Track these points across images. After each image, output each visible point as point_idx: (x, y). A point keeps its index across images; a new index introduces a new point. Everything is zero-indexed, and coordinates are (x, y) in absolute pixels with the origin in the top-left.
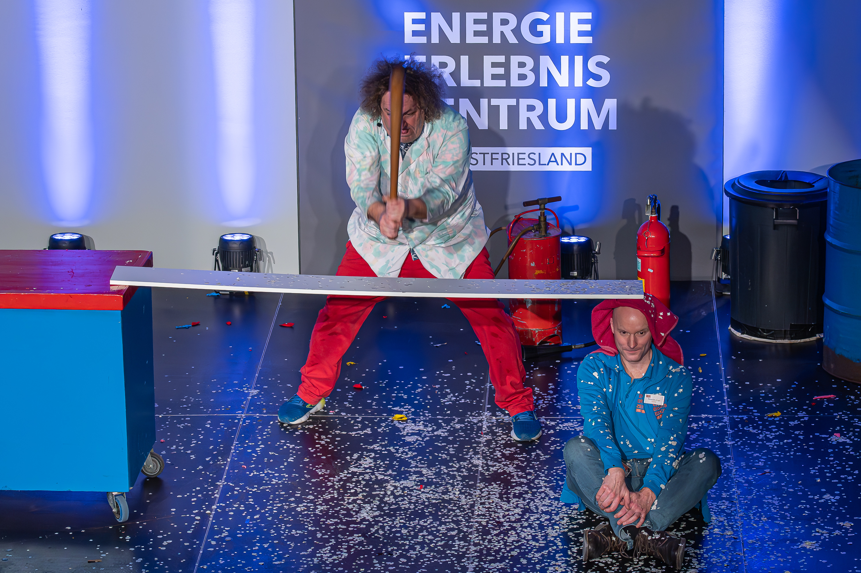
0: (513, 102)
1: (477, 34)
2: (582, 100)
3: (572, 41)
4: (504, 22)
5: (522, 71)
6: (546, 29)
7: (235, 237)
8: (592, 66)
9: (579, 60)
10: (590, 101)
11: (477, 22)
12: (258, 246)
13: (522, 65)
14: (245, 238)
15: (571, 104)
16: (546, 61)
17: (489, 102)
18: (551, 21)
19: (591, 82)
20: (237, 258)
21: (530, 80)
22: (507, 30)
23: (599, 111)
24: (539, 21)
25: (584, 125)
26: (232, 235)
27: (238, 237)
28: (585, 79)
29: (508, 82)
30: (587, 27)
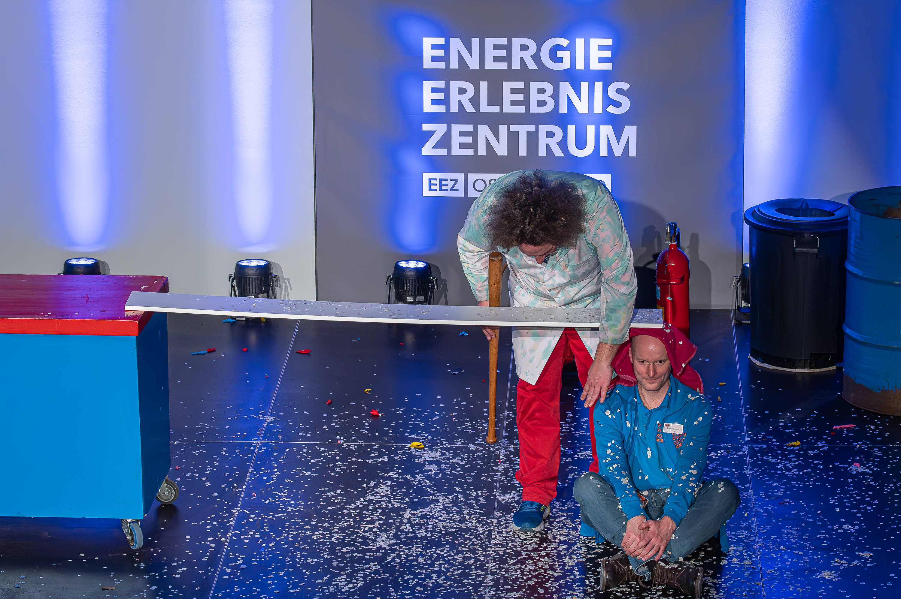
0: (532, 128)
1: (496, 59)
2: (602, 127)
3: (592, 68)
4: (524, 48)
5: (542, 97)
6: (565, 55)
7: (251, 263)
8: (612, 93)
9: (599, 86)
10: (610, 127)
11: (496, 47)
12: (274, 273)
13: (541, 91)
14: (262, 263)
15: (591, 130)
16: (566, 88)
17: (508, 128)
18: (571, 48)
19: (611, 109)
20: (253, 284)
21: (550, 106)
22: (527, 56)
23: (618, 139)
24: (559, 47)
25: (604, 152)
26: (248, 261)
27: (254, 263)
28: (605, 106)
29: (528, 108)
30: (608, 54)
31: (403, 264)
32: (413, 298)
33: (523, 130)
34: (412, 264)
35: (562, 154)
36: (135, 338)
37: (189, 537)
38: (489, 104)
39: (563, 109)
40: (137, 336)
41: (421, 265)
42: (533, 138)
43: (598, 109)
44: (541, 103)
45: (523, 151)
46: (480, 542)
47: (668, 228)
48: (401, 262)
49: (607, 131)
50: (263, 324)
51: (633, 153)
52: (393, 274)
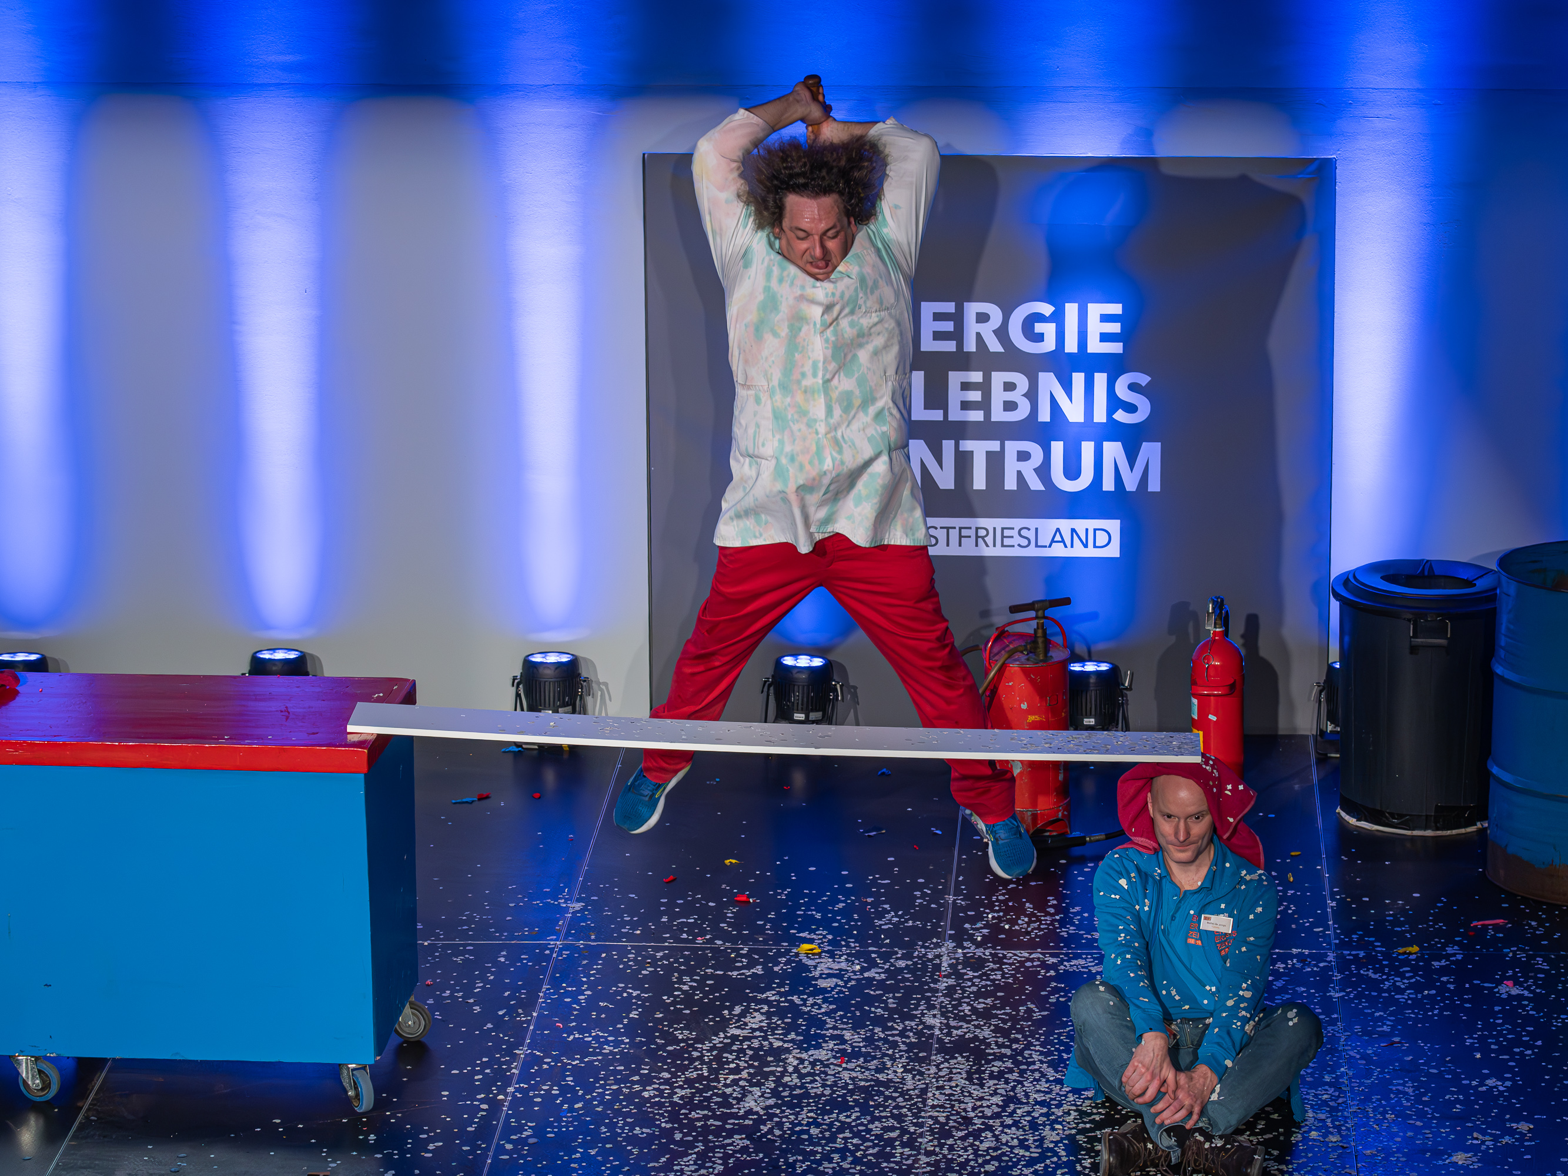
0: (994, 446)
1: (938, 336)
2: (1105, 444)
3: (1091, 349)
4: (983, 318)
5: (1010, 396)
6: (1048, 330)
7: (547, 658)
8: (1122, 390)
9: (1101, 380)
10: (1118, 445)
11: (938, 317)
12: (584, 673)
13: (1009, 387)
14: (565, 659)
15: (1088, 449)
16: (1048, 382)
17: (957, 446)
18: (1058, 318)
19: (1120, 416)
20: (550, 691)
21: (1023, 411)
22: (988, 331)
23: (1132, 462)
24: (1039, 318)
25: (1108, 485)
26: (543, 655)
27: (552, 659)
28: (1111, 411)
29: (988, 414)
30: (1115, 328)
31: (788, 661)
32: (803, 715)
33: (979, 449)
34: (803, 661)
35: (1040, 487)
36: (362, 776)
37: (446, 1093)
38: (927, 407)
39: (1044, 416)
40: (365, 774)
41: (817, 662)
42: (995, 461)
43: (1100, 416)
44: (1010, 406)
45: (979, 482)
46: (909, 1103)
47: (1211, 605)
48: (786, 658)
49: (1113, 450)
50: (566, 756)
51: (1154, 485)
52: (773, 676)
